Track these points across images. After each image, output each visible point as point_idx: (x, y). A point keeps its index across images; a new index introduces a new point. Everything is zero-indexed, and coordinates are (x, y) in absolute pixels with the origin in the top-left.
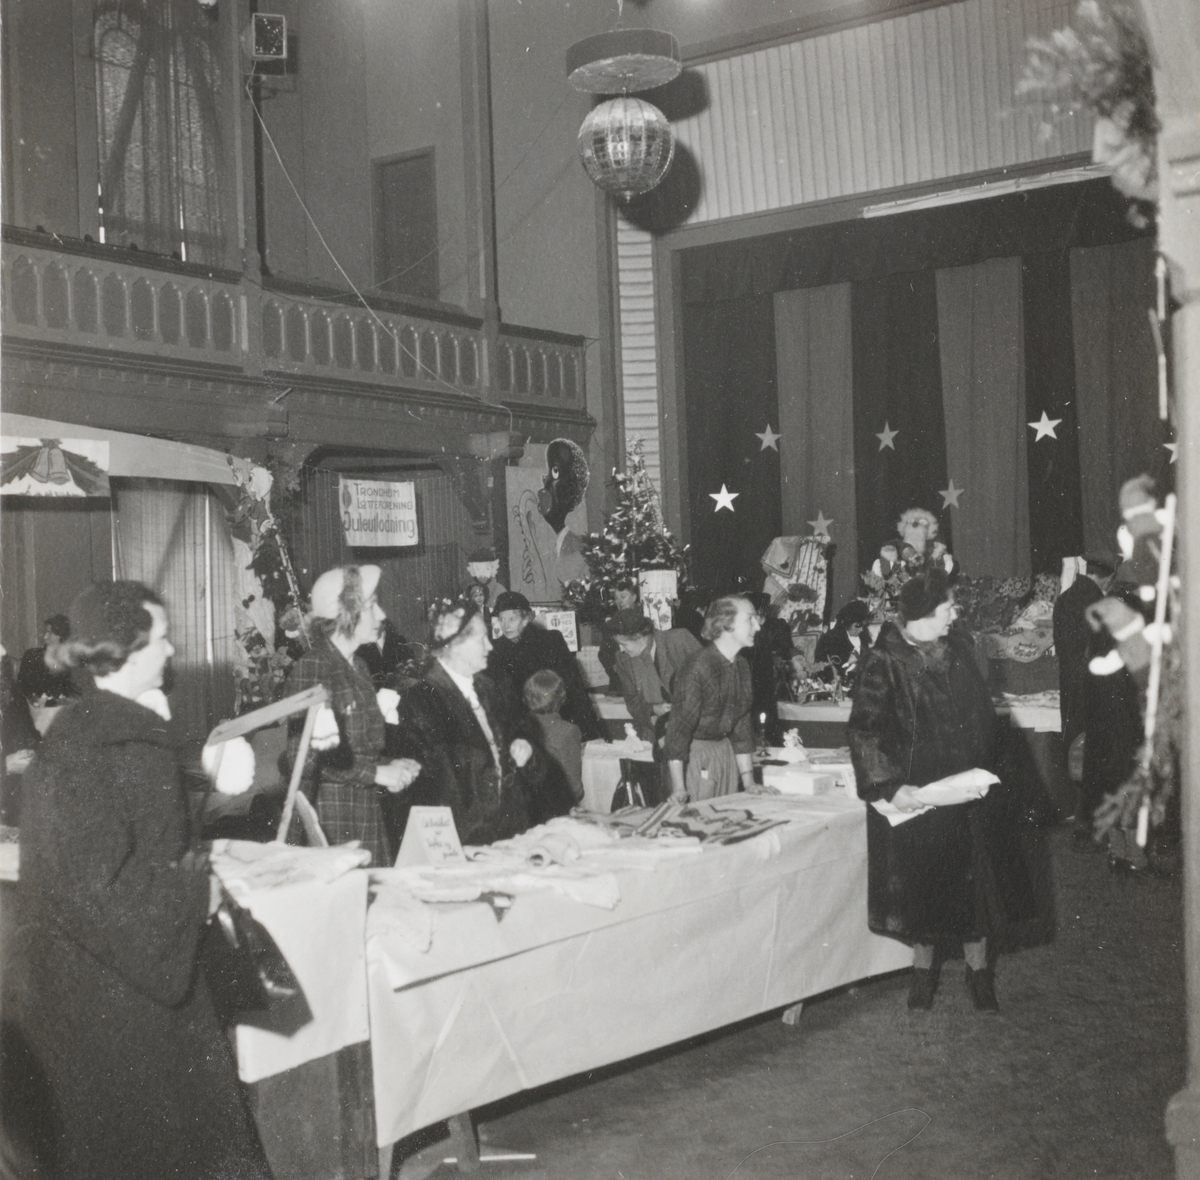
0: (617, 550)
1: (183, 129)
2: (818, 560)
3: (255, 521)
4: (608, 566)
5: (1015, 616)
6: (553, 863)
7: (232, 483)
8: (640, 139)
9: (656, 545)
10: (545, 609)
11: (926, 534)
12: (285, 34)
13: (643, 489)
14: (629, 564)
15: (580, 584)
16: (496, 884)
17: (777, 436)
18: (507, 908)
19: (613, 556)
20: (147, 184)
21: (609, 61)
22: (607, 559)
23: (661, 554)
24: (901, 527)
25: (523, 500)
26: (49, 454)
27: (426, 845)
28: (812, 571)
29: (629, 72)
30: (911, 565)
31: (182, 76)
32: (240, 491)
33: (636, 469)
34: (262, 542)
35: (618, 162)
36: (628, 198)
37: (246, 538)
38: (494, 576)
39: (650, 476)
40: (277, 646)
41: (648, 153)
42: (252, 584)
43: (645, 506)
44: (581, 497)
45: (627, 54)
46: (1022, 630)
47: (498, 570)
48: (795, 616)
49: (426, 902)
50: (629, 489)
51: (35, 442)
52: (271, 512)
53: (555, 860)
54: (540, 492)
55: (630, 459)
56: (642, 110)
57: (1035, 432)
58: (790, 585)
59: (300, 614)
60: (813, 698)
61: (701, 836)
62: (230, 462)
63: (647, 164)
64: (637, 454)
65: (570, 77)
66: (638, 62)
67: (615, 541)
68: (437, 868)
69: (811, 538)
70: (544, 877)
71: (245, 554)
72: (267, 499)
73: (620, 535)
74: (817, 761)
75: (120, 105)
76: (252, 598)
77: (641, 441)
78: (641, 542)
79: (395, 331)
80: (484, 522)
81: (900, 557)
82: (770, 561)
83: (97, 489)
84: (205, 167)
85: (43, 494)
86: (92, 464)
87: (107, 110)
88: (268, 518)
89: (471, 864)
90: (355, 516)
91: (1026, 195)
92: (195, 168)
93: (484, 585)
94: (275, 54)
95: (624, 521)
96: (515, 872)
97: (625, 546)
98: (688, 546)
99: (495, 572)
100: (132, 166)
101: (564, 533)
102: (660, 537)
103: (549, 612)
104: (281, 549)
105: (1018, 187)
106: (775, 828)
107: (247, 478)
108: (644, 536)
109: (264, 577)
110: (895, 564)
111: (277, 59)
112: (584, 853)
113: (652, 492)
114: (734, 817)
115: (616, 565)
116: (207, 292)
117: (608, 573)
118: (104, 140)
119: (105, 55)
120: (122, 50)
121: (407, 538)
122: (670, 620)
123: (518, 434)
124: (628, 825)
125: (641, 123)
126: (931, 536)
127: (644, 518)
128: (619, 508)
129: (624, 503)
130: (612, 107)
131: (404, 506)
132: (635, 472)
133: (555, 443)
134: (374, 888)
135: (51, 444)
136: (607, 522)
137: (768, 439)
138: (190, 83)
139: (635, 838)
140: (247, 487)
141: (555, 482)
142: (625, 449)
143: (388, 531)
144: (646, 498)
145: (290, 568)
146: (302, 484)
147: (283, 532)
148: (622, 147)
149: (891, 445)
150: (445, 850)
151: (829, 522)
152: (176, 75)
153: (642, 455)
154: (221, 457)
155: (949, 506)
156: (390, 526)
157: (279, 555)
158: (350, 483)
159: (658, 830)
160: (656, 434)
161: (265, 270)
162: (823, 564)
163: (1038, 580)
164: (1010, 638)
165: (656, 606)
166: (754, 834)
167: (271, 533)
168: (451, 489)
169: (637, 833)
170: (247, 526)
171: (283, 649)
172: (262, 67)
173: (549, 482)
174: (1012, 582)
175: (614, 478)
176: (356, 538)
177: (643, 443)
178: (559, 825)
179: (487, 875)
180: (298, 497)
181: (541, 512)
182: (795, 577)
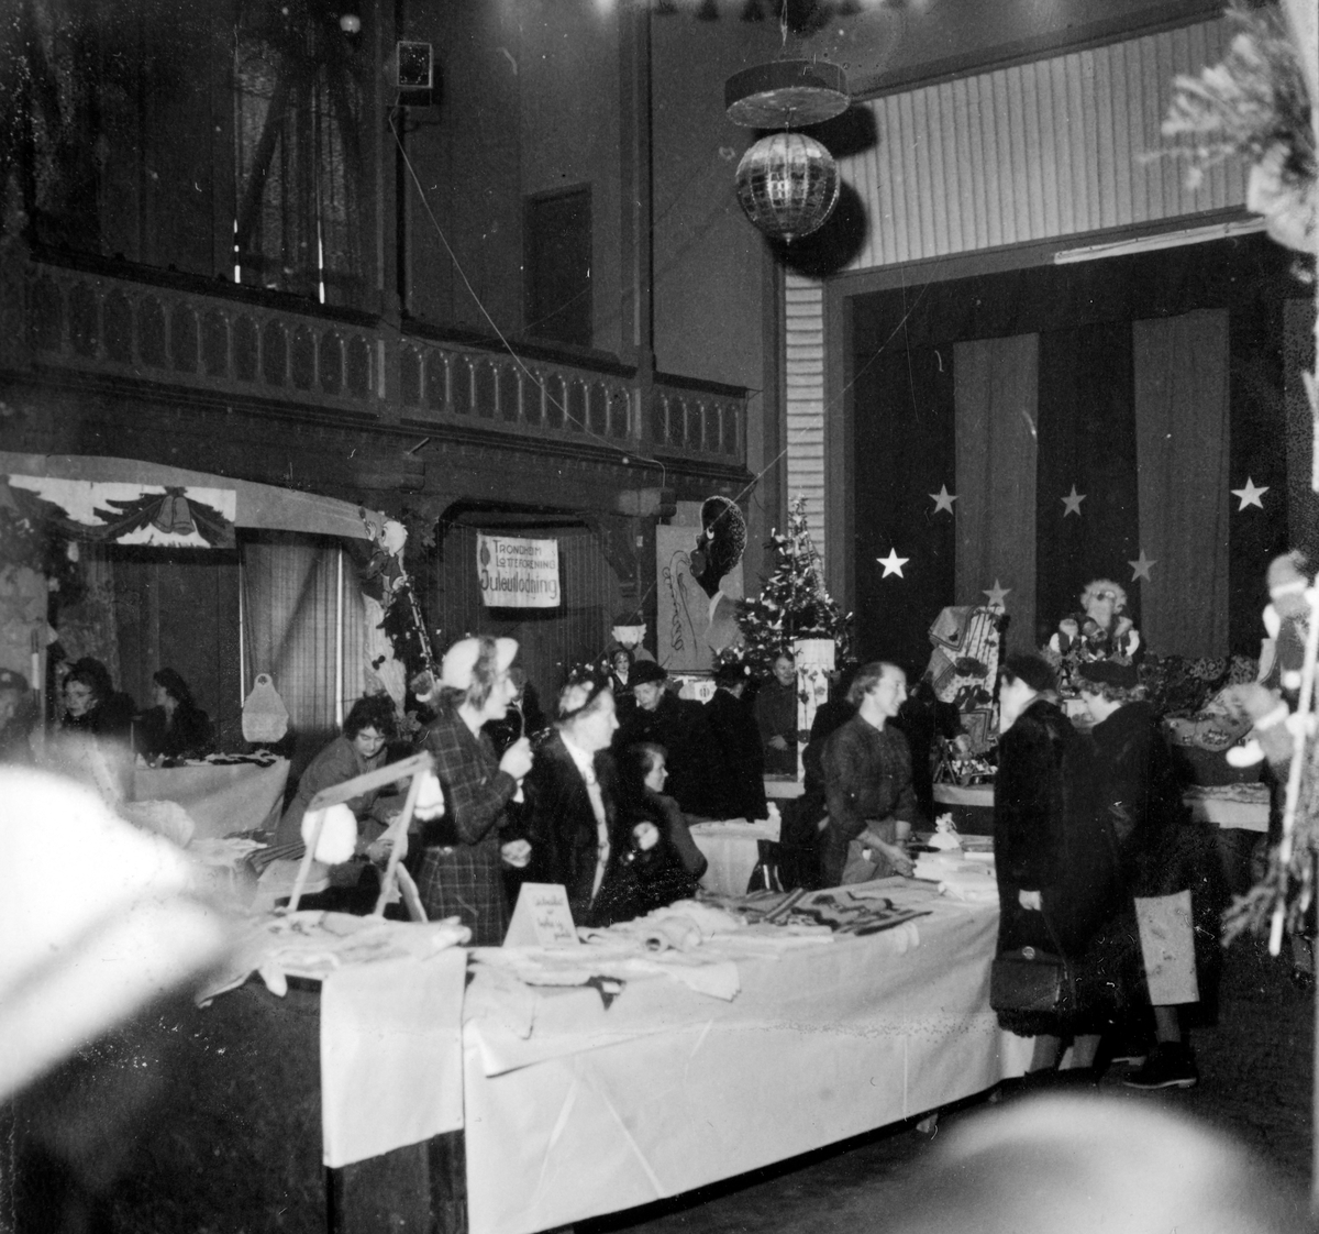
0: (774, 616)
1: (325, 163)
2: (990, 633)
3: (387, 578)
4: (763, 634)
5: (1206, 700)
6: (670, 948)
7: (364, 537)
8: (802, 177)
9: (817, 613)
10: (694, 678)
11: (1113, 607)
12: (431, 64)
13: (805, 552)
14: (786, 633)
15: (732, 652)
16: (607, 969)
17: (953, 498)
18: (616, 994)
19: (770, 623)
20: (285, 220)
21: (771, 94)
22: (762, 627)
23: (822, 621)
24: (1084, 599)
25: (674, 561)
26: (174, 503)
27: (536, 925)
28: (982, 644)
29: (791, 106)
30: (1092, 640)
31: (325, 108)
32: (372, 546)
33: (798, 530)
34: (395, 600)
35: (777, 202)
36: (788, 240)
37: (378, 596)
38: (640, 641)
39: (813, 538)
40: (407, 709)
41: (811, 193)
42: (382, 645)
43: (806, 570)
44: (737, 560)
45: (790, 86)
46: (1213, 715)
47: (645, 635)
48: (963, 692)
49: (530, 984)
50: (789, 552)
51: (159, 490)
52: (404, 569)
53: (673, 945)
54: (693, 554)
55: (792, 520)
56: (805, 147)
57: (1238, 500)
58: (958, 659)
59: (432, 676)
60: (977, 780)
61: (834, 925)
62: (362, 515)
63: (809, 204)
64: (799, 514)
65: (729, 111)
66: (801, 94)
67: (773, 607)
68: (546, 950)
69: (983, 609)
70: (658, 962)
71: (376, 613)
72: (401, 555)
73: (779, 600)
74: (970, 849)
75: (259, 137)
76: (382, 659)
77: (804, 500)
78: (800, 608)
79: (542, 380)
80: (632, 584)
81: (1081, 632)
82: (938, 632)
83: (223, 540)
84: (347, 202)
85: (166, 544)
86: (218, 514)
87: (245, 143)
88: (400, 574)
89: (584, 946)
90: (493, 575)
91: (1236, 241)
92: (336, 203)
93: (629, 651)
94: (420, 83)
95: (783, 586)
96: (629, 956)
97: (783, 613)
98: (851, 614)
99: (642, 638)
100: (269, 201)
101: (718, 597)
102: (821, 604)
103: (699, 681)
104: (414, 608)
105: (1227, 232)
106: (915, 920)
107: (380, 532)
108: (804, 603)
109: (395, 637)
110: (1075, 639)
111: (422, 90)
112: (706, 939)
113: (814, 555)
114: (872, 906)
115: (772, 632)
116: (344, 335)
117: (764, 641)
118: (241, 174)
119: (244, 84)
120: (262, 79)
121: (549, 598)
122: (826, 692)
123: (671, 490)
124: (756, 911)
125: (804, 161)
126: (1119, 610)
127: (804, 583)
128: (778, 572)
129: (784, 566)
130: (773, 142)
131: (546, 565)
132: (797, 534)
133: (712, 501)
134: (473, 968)
135: (177, 492)
136: (764, 587)
137: (943, 500)
138: (332, 113)
139: (763, 925)
140: (380, 542)
141: (710, 543)
142: (787, 509)
143: (528, 591)
144: (807, 562)
145: (423, 628)
146: (439, 540)
147: (417, 590)
148: (783, 186)
149: (1078, 511)
150: (557, 930)
151: (1005, 592)
152: (318, 106)
153: (803, 514)
154: (353, 509)
155: (1139, 578)
156: (531, 586)
157: (412, 613)
158: (489, 539)
159: (788, 917)
160: (821, 493)
161: (404, 315)
162: (995, 636)
163: (1234, 662)
164: (1200, 724)
165: (811, 678)
166: (892, 925)
167: (404, 590)
168: (597, 547)
169: (766, 920)
170: (379, 582)
171: (413, 714)
172: (406, 98)
173: (703, 542)
174: (1204, 663)
175: (773, 540)
176: (494, 598)
177: (806, 502)
178: (683, 909)
179: (600, 959)
180: (432, 554)
181: (693, 575)
182: (964, 650)
